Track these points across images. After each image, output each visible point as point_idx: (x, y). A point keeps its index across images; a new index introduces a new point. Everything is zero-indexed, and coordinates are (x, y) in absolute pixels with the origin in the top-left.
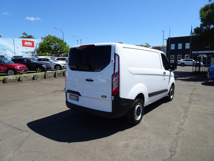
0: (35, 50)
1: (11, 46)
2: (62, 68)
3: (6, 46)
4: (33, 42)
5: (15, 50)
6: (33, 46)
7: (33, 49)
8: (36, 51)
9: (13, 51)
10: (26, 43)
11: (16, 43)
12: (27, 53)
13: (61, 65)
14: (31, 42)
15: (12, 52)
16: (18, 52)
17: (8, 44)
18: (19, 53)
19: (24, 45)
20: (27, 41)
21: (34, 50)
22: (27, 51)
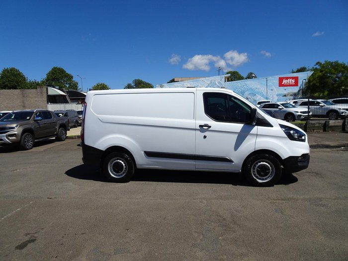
0: (299, 91)
1: (263, 89)
2: (296, 118)
3: (256, 88)
4: (296, 79)
5: (268, 93)
6: (296, 84)
7: (295, 90)
8: (301, 92)
9: (265, 94)
10: (285, 81)
11: (271, 84)
12: (285, 96)
13: (294, 113)
14: (293, 78)
15: (263, 96)
16: (271, 96)
17: (259, 86)
18: (273, 97)
19: (281, 85)
20: (287, 78)
21: (297, 91)
22: (285, 92)
